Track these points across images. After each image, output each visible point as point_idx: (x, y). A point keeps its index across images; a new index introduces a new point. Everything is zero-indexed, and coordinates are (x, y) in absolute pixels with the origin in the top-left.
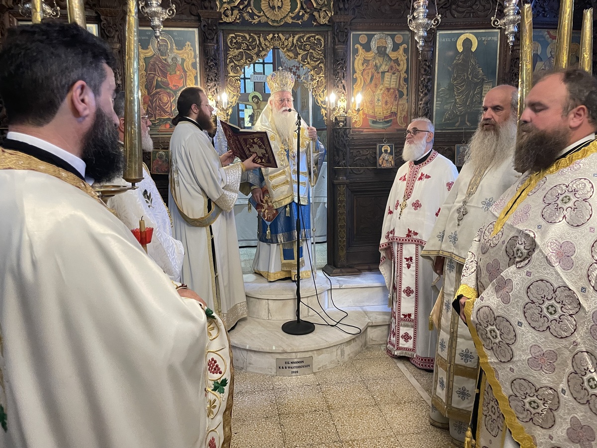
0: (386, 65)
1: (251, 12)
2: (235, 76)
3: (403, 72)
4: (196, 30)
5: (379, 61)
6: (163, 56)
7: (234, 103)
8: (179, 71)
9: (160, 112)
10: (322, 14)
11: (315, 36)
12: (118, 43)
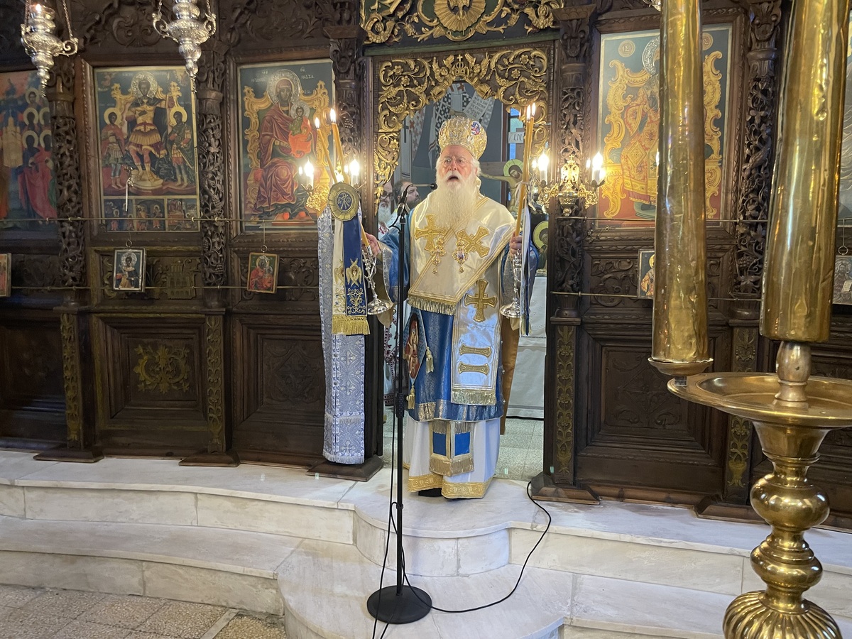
1: (417, 20)
2: (391, 133)
3: (713, 106)
4: (331, 61)
6: (284, 107)
8: (305, 128)
9: (277, 195)
10: (542, 10)
11: (530, 52)
12: (215, 90)
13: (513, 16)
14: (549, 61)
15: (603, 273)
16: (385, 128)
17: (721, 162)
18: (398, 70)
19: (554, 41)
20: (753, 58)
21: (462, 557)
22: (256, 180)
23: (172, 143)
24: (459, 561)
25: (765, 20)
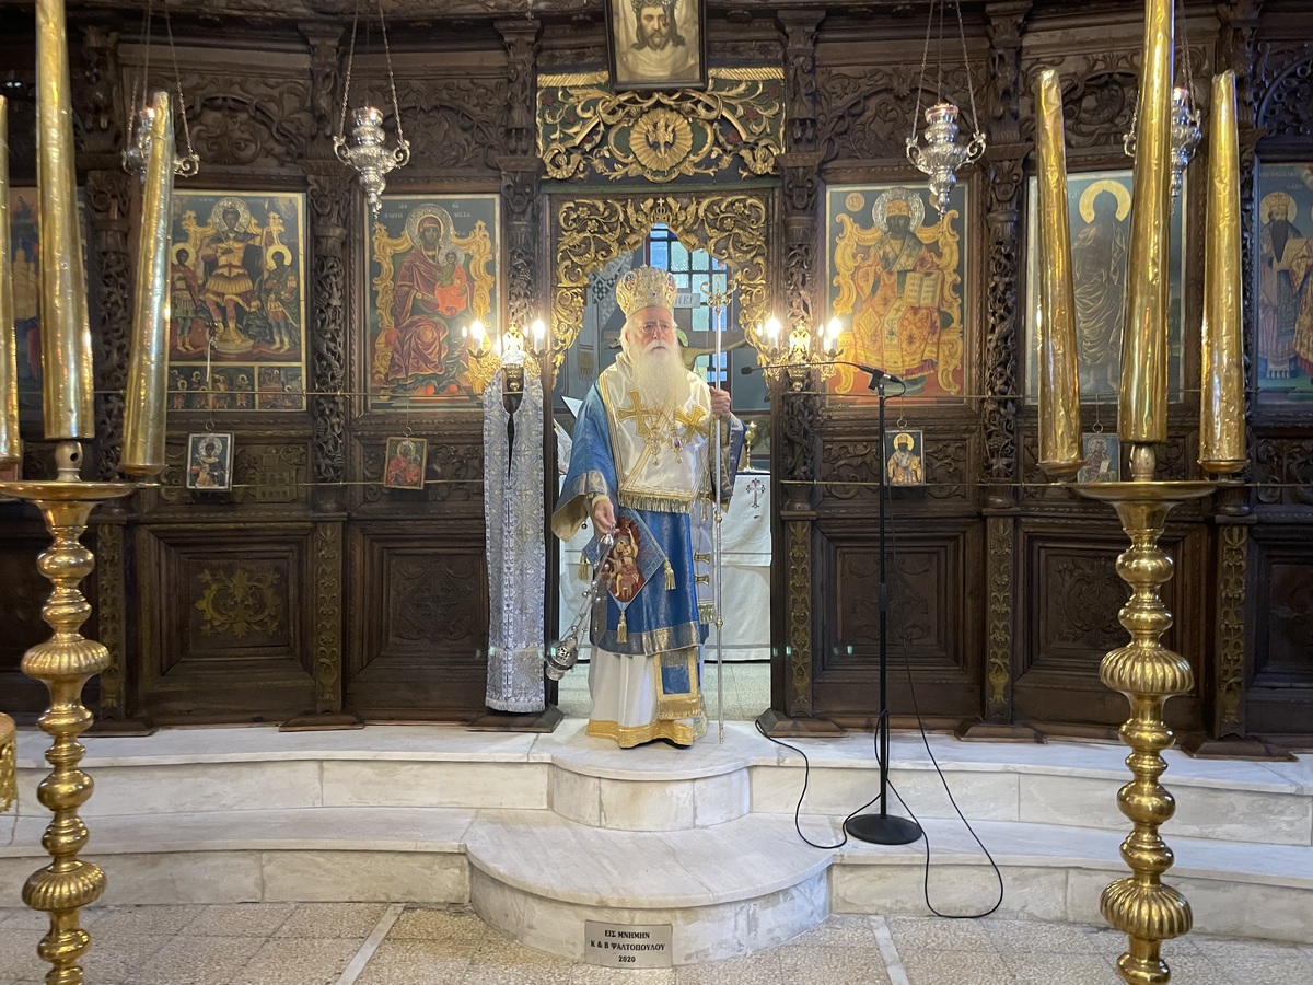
0: (909, 256)
1: (608, 155)
2: (573, 288)
3: (951, 270)
4: (497, 197)
5: (893, 246)
6: (429, 250)
7: (568, 342)
8: (459, 278)
9: (418, 362)
10: (760, 153)
11: (745, 200)
12: (338, 226)
13: (725, 157)
14: (767, 211)
15: (838, 459)
16: (565, 283)
17: (962, 332)
18: (583, 213)
19: (773, 188)
20: (994, 219)
21: (699, 803)
22: (388, 343)
23: (268, 292)
24: (695, 808)
25: (1006, 179)
